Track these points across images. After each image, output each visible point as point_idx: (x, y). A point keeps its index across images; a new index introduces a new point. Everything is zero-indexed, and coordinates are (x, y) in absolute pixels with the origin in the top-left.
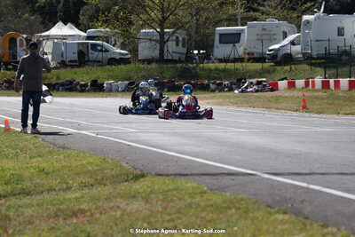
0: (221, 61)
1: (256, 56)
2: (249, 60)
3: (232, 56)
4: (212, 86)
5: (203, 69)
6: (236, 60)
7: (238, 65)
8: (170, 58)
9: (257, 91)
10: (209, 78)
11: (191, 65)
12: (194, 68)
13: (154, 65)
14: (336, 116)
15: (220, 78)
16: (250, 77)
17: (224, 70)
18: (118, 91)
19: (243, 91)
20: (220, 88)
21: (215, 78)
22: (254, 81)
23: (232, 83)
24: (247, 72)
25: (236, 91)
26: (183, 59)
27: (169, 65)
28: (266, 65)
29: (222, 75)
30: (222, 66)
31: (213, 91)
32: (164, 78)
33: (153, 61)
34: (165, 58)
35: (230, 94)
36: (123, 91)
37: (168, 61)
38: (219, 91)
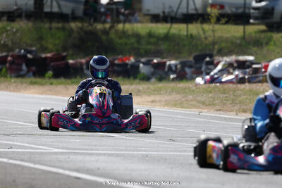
0: (156, 18)
1: (228, 10)
3: (183, 10)
4: (144, 69)
5: (124, 34)
6: (188, 18)
7: (194, 28)
8: (55, 9)
9: (242, 81)
11: (99, 26)
12: (106, 32)
15: (158, 54)
16: (222, 53)
17: (167, 37)
19: (213, 80)
20: (160, 72)
21: (147, 53)
23: (184, 64)
24: (214, 43)
25: (199, 80)
26: (80, 12)
27: (55, 25)
28: (254, 29)
29: (164, 46)
30: (161, 28)
31: (147, 79)
32: (45, 50)
33: (20, 16)
34: (47, 9)
37: (52, 16)
38: (161, 79)
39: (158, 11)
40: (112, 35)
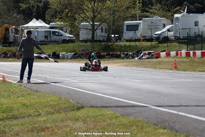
0: (127, 41)
1: (147, 38)
2: (143, 40)
3: (134, 38)
4: (122, 55)
5: (117, 45)
6: (136, 40)
7: (137, 43)
8: (98, 39)
9: (148, 58)
10: (120, 51)
11: (110, 44)
12: (112, 45)
13: (88, 44)
14: (194, 73)
15: (127, 51)
16: (144, 50)
17: (129, 46)
18: (68, 58)
19: (140, 58)
20: (127, 56)
21: (124, 51)
22: (147, 52)
23: (133, 54)
24: (142, 47)
25: (136, 58)
26: (105, 40)
27: (98, 44)
28: (154, 43)
29: (128, 49)
30: (128, 44)
31: (123, 58)
32: (95, 50)
33: (88, 41)
34: (95, 39)
35: (133, 60)
36: (71, 58)
37: (97, 41)
38: (127, 58)
39: (128, 39)
40: (114, 46)
